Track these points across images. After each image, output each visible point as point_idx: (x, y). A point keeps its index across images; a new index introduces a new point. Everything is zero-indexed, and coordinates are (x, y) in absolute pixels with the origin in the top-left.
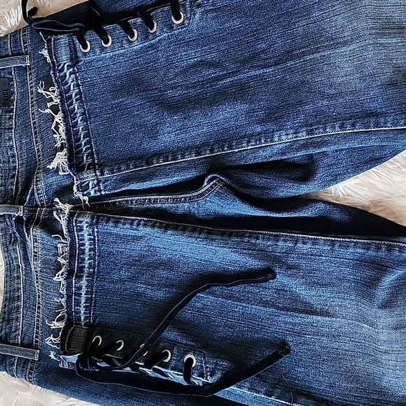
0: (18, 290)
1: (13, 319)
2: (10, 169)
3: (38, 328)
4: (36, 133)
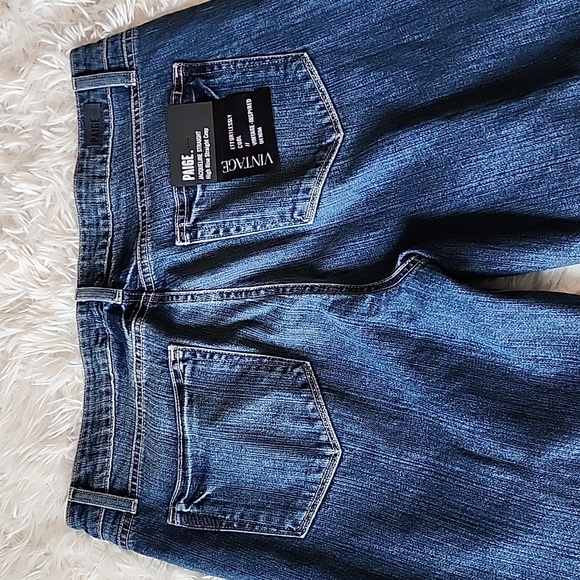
0: (107, 412)
1: (98, 453)
2: (98, 236)
3: (135, 467)
4: (141, 184)
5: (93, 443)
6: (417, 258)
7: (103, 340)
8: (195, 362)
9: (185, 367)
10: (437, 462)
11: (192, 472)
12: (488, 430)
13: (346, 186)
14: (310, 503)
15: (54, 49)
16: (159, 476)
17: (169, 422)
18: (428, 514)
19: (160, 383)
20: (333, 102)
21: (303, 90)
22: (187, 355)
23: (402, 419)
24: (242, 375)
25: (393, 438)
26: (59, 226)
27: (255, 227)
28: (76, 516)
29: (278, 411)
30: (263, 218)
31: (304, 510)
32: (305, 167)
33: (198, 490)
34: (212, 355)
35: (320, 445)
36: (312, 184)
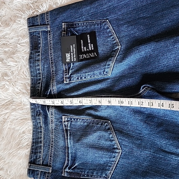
0: (40, 138)
1: (38, 152)
2: (37, 80)
3: (51, 157)
4: (52, 63)
5: (36, 149)
6: (148, 87)
7: (39, 115)
8: (71, 122)
9: (68, 123)
10: (154, 154)
11: (71, 158)
12: (172, 143)
13: (122, 63)
14: (111, 168)
15: (21, 18)
16: (59, 160)
17: (63, 142)
18: (151, 171)
19: (59, 129)
20: (117, 36)
21: (106, 32)
22: (69, 119)
23: (142, 140)
24: (88, 126)
25: (139, 146)
26: (23, 76)
27: (91, 77)
28: (31, 174)
29: (100, 138)
30: (94, 74)
31: (109, 170)
32: (107, 57)
33: (73, 164)
34: (77, 119)
35: (114, 149)
36: (110, 63)
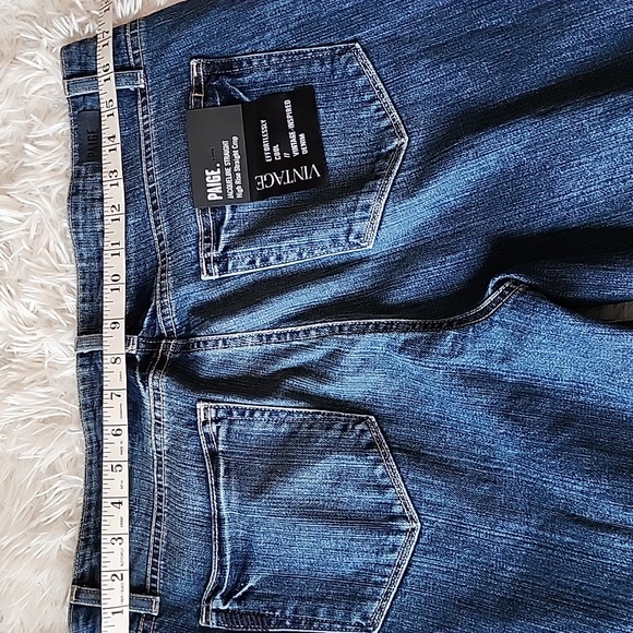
4: (155, 208)
6: (513, 284)
8: (231, 422)
9: (218, 428)
10: (541, 533)
11: (231, 559)
12: (607, 491)
13: (415, 200)
14: (383, 591)
15: (38, 46)
16: (187, 567)
17: (200, 498)
18: (533, 596)
19: (186, 450)
20: (393, 101)
21: (354, 88)
22: (221, 414)
23: (495, 482)
24: (292, 435)
25: (485, 506)
26: (48, 260)
27: (300, 254)
28: (81, 623)
29: (339, 478)
30: (311, 243)
31: (376, 600)
32: (361, 180)
33: (238, 581)
34: (252, 412)
35: (394, 518)
36: (371, 199)
